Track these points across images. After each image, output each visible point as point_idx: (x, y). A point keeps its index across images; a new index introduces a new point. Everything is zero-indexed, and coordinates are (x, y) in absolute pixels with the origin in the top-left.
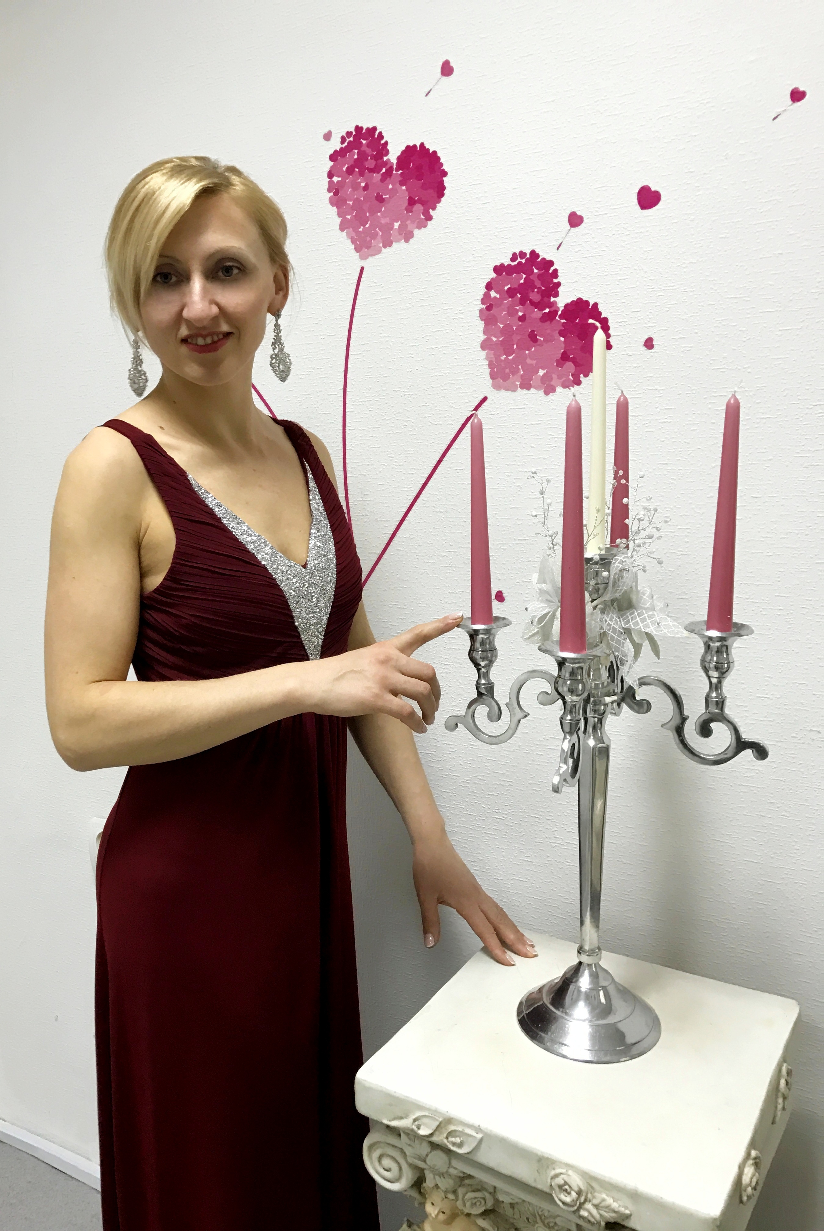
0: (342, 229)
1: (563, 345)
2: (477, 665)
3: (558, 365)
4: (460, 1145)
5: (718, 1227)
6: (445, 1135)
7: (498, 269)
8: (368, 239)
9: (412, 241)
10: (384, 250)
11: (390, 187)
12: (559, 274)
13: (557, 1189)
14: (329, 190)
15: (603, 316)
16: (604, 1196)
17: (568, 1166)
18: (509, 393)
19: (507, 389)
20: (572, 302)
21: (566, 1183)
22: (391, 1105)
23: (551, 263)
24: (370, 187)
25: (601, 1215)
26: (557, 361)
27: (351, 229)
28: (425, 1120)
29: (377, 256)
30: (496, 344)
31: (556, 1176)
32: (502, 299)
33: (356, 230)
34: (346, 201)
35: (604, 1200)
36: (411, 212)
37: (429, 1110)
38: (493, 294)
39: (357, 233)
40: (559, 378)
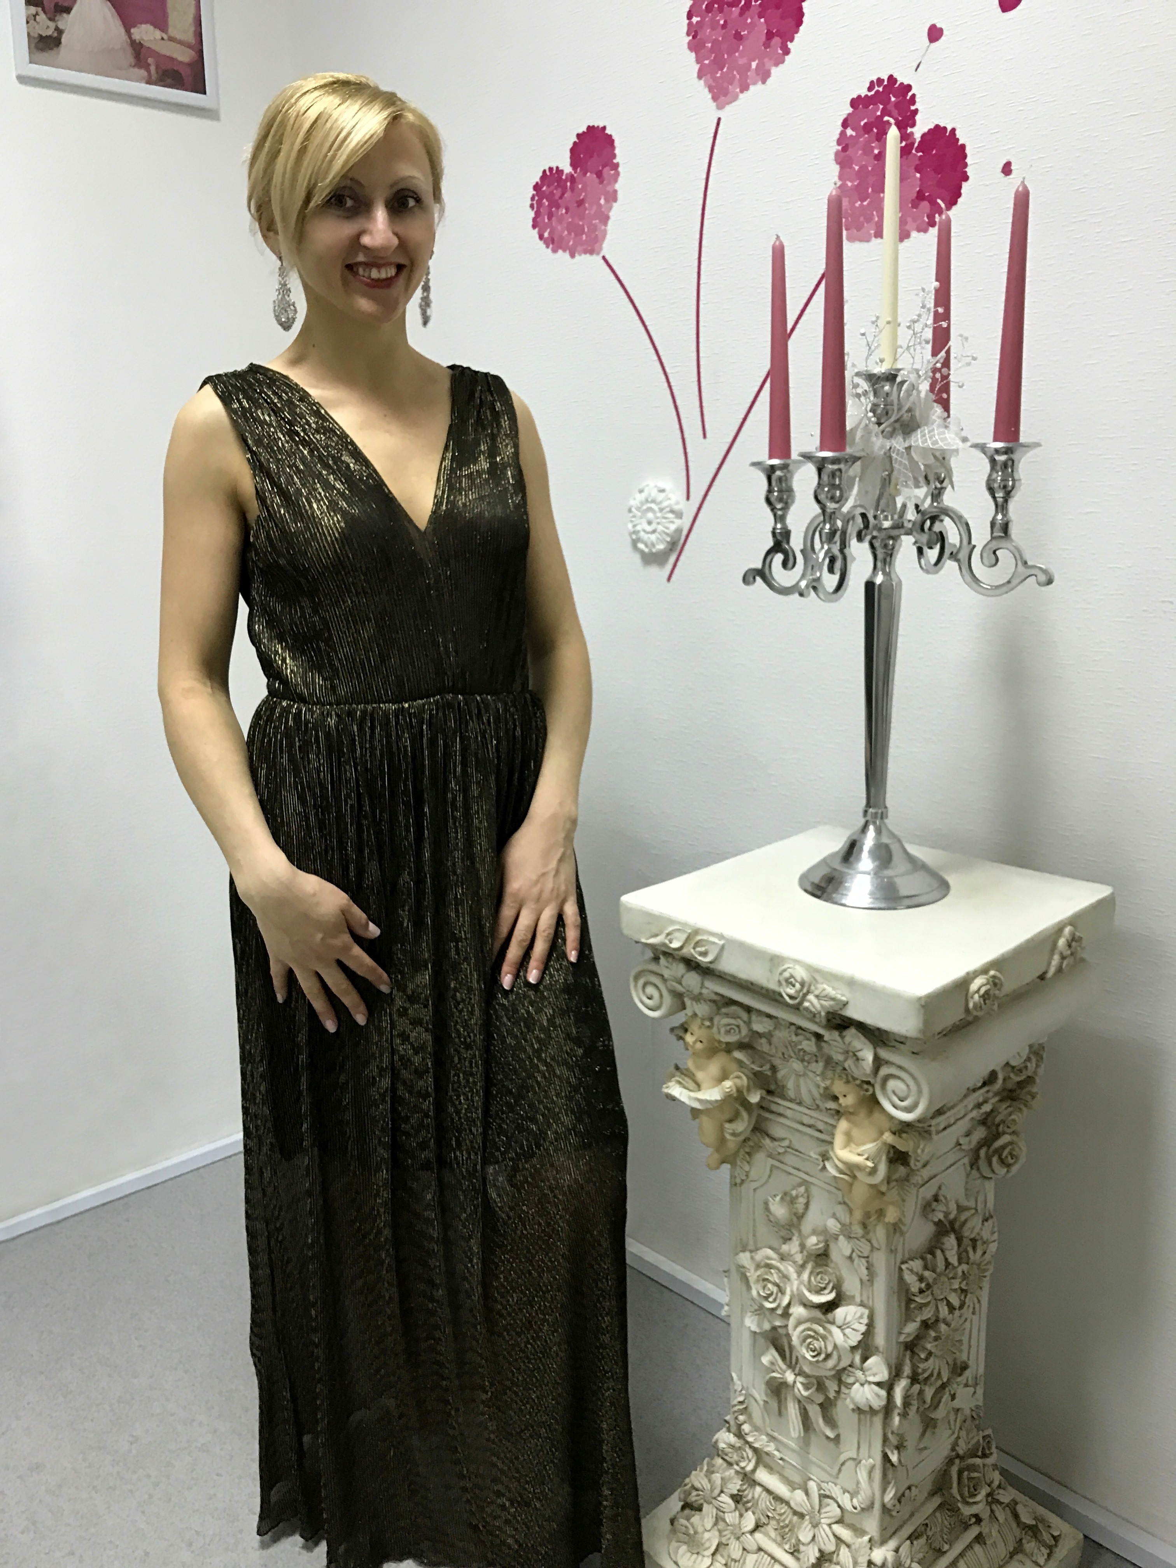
0: (700, 77)
1: (918, 183)
2: (773, 509)
3: (913, 207)
4: (704, 954)
5: (923, 1006)
6: (692, 945)
7: (854, 103)
8: (725, 84)
9: (769, 81)
10: (741, 96)
11: (749, 21)
12: (917, 100)
13: (784, 983)
14: (688, 34)
15: (960, 142)
16: (825, 986)
17: (796, 961)
18: (862, 245)
19: (861, 240)
20: (930, 130)
21: (792, 976)
22: (649, 923)
23: (909, 87)
24: (729, 26)
25: (822, 1005)
26: (913, 201)
27: (709, 76)
28: (677, 934)
29: (734, 104)
30: (851, 189)
31: (785, 970)
32: (858, 136)
33: (713, 76)
34: (705, 43)
35: (824, 990)
36: (769, 47)
37: (679, 923)
38: (849, 132)
39: (715, 79)
40: (914, 220)
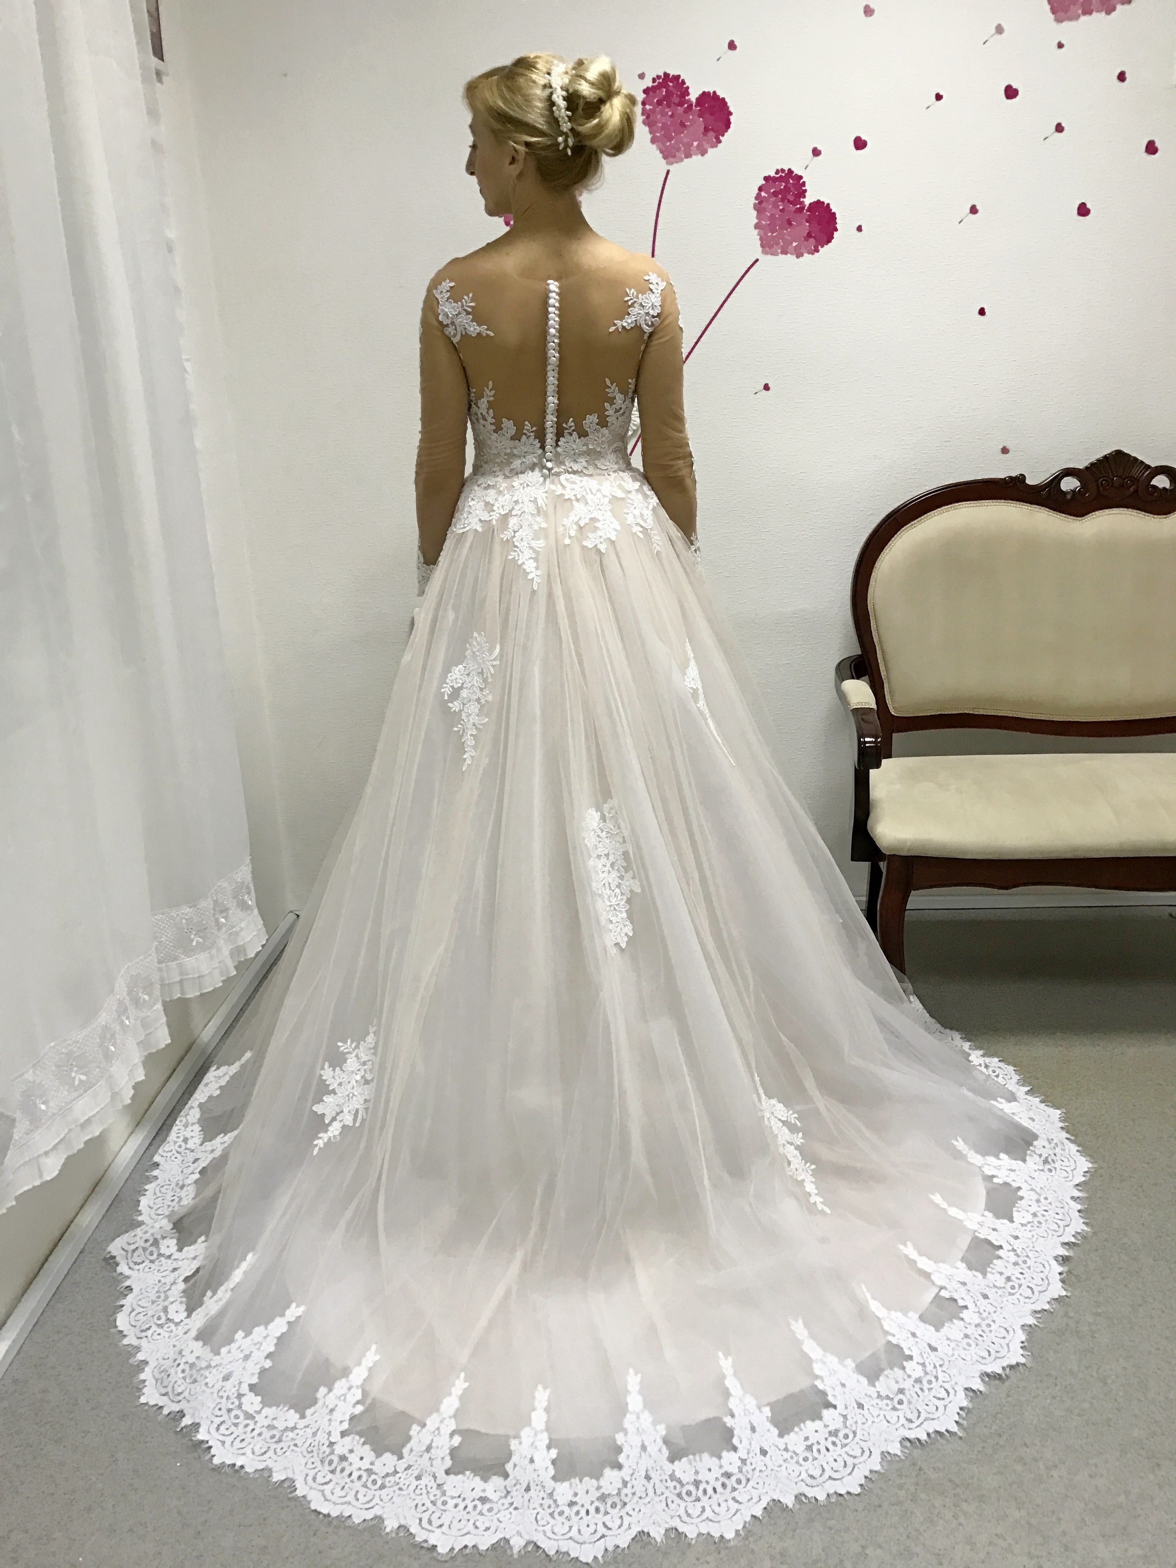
0: (653, 143)
1: (808, 228)
3: (805, 240)
7: (767, 179)
8: (673, 151)
9: (706, 156)
11: (691, 117)
12: (806, 185)
15: (833, 211)
18: (773, 257)
19: (772, 254)
20: (814, 202)
23: (801, 177)
24: (675, 117)
26: (804, 238)
27: (660, 143)
29: (679, 164)
30: (764, 226)
32: (769, 197)
33: (664, 144)
34: (656, 123)
36: (706, 136)
38: (763, 194)
40: (806, 248)
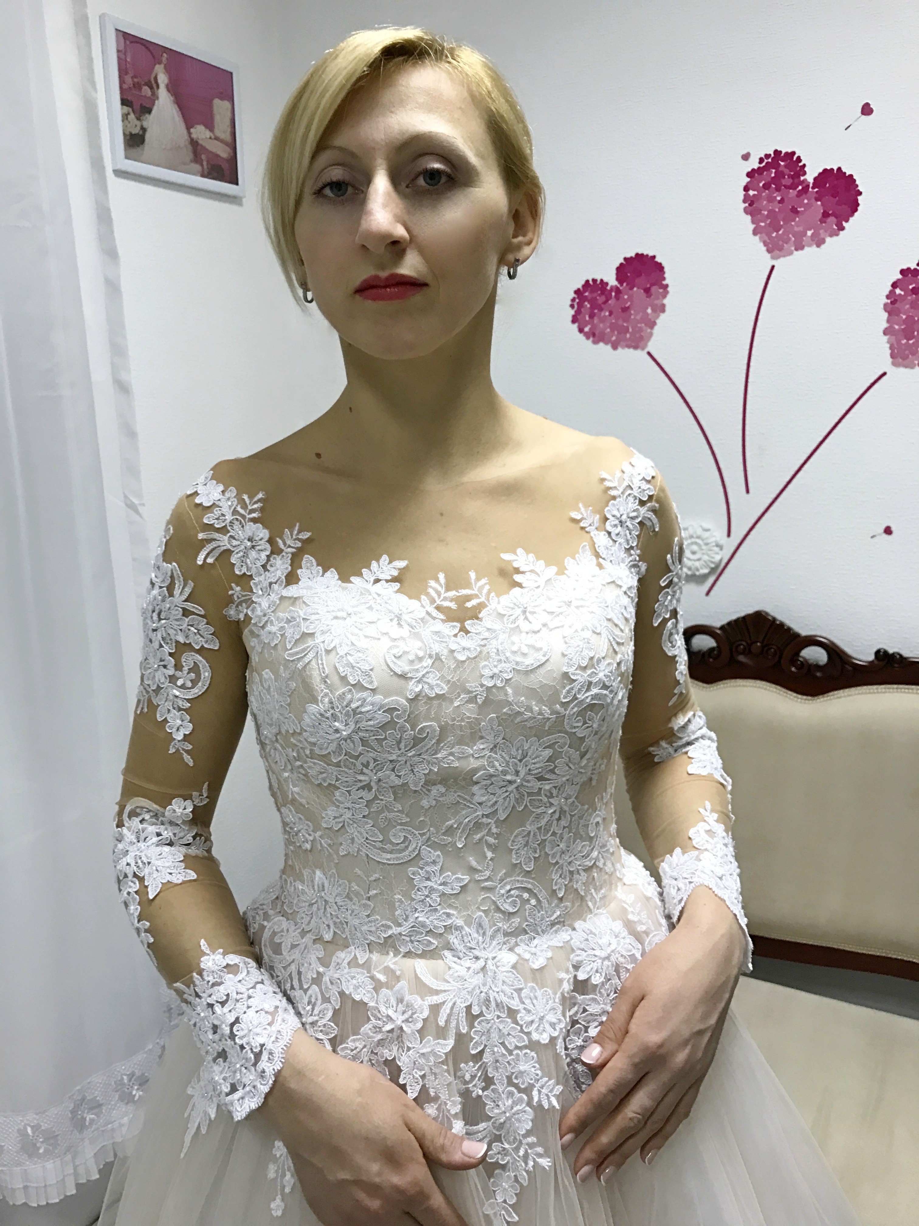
0: (755, 234)
7: (904, 272)
9: (823, 246)
11: (806, 201)
14: (744, 201)
18: (907, 370)
19: (906, 367)
24: (785, 201)
27: (764, 234)
29: (788, 258)
30: (898, 330)
32: (906, 295)
34: (760, 211)
36: (825, 222)
38: (898, 291)
39: (770, 237)
